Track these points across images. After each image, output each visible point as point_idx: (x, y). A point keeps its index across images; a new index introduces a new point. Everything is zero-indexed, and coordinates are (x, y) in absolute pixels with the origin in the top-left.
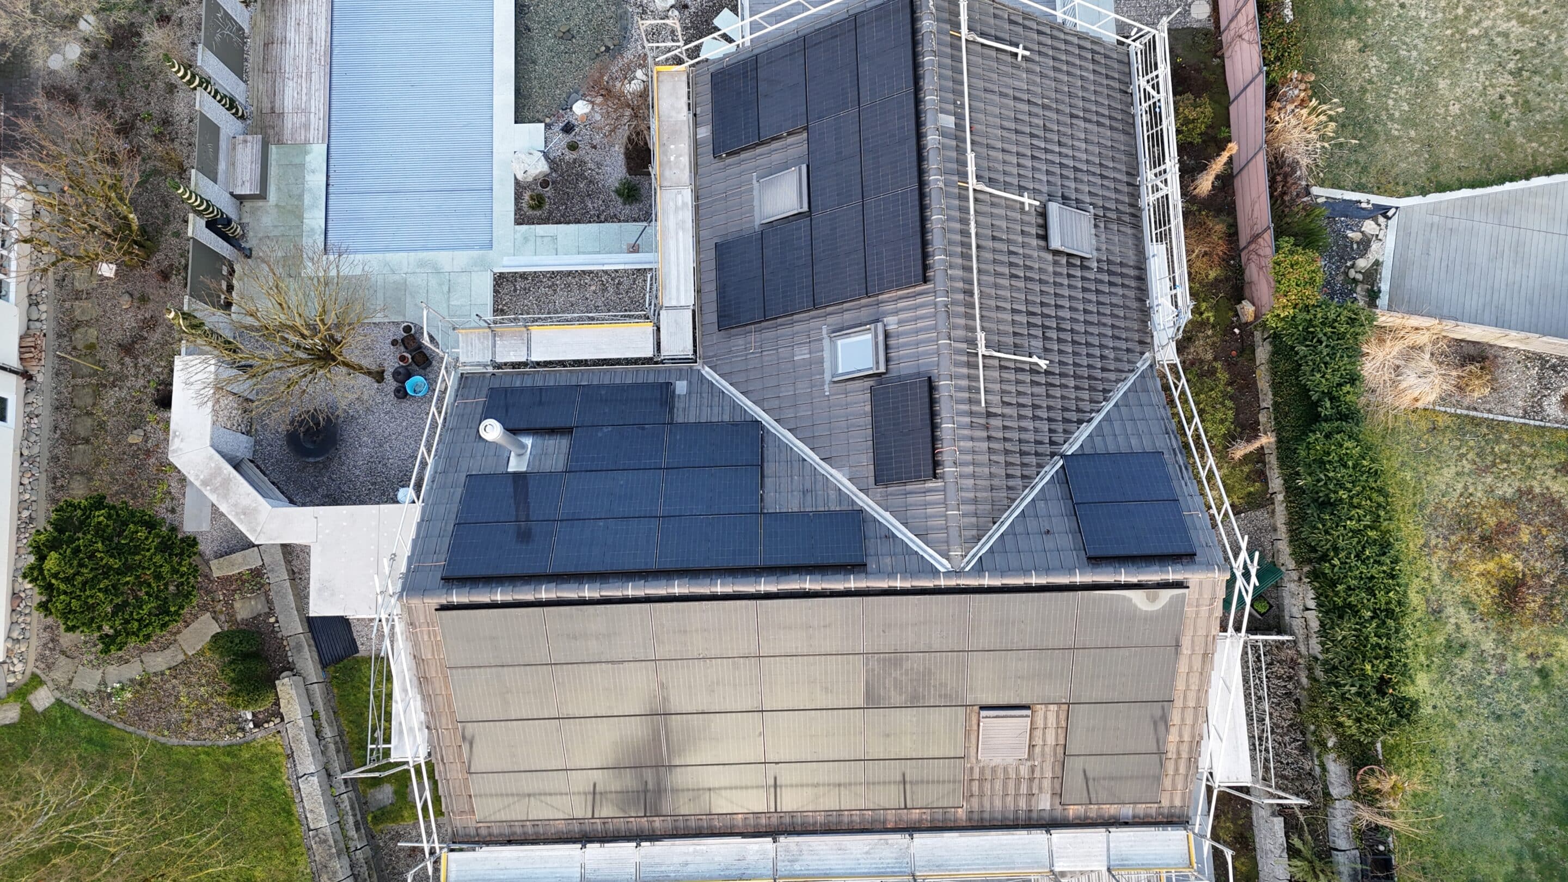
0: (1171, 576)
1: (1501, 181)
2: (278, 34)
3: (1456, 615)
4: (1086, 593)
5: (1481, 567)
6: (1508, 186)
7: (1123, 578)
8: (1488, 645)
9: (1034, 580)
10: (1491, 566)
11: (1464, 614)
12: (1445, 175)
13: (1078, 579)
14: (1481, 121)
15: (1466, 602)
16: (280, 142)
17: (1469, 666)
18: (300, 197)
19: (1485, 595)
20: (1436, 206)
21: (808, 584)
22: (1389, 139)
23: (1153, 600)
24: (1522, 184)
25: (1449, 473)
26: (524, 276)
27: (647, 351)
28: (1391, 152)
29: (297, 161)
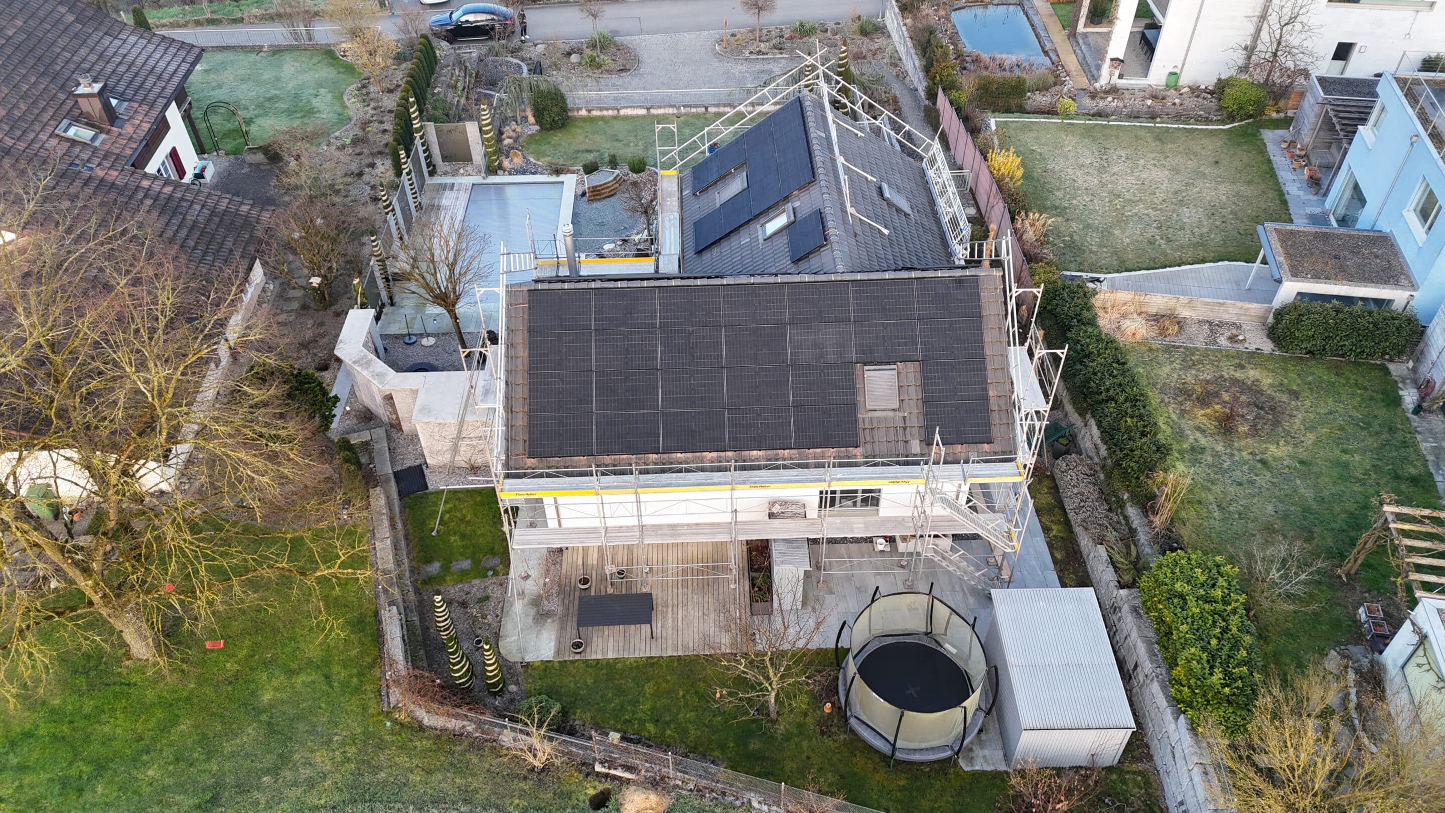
1: (1165, 267)
3: (1193, 436)
5: (1203, 412)
6: (1168, 269)
8: (1220, 448)
10: (1209, 411)
11: (1198, 435)
12: (1128, 264)
14: (1145, 245)
15: (1198, 428)
17: (1210, 459)
19: (1210, 425)
20: (1128, 278)
22: (1091, 252)
24: (1177, 268)
25: (1167, 369)
27: (650, 271)
28: (1094, 257)
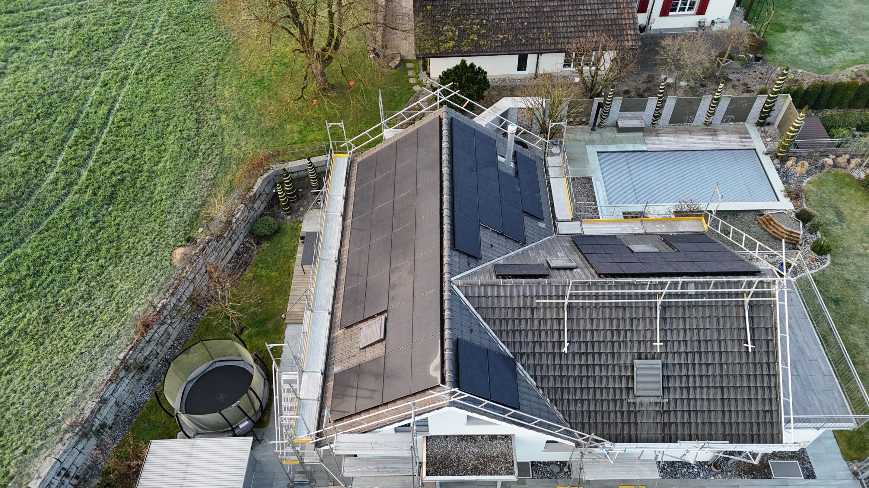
0: (447, 375)
2: (694, 134)
4: (439, 337)
7: (447, 353)
9: (446, 313)
13: (447, 333)
16: (644, 136)
18: (622, 143)
21: (447, 227)
23: (435, 369)
26: (592, 186)
27: (559, 216)
29: (637, 142)
